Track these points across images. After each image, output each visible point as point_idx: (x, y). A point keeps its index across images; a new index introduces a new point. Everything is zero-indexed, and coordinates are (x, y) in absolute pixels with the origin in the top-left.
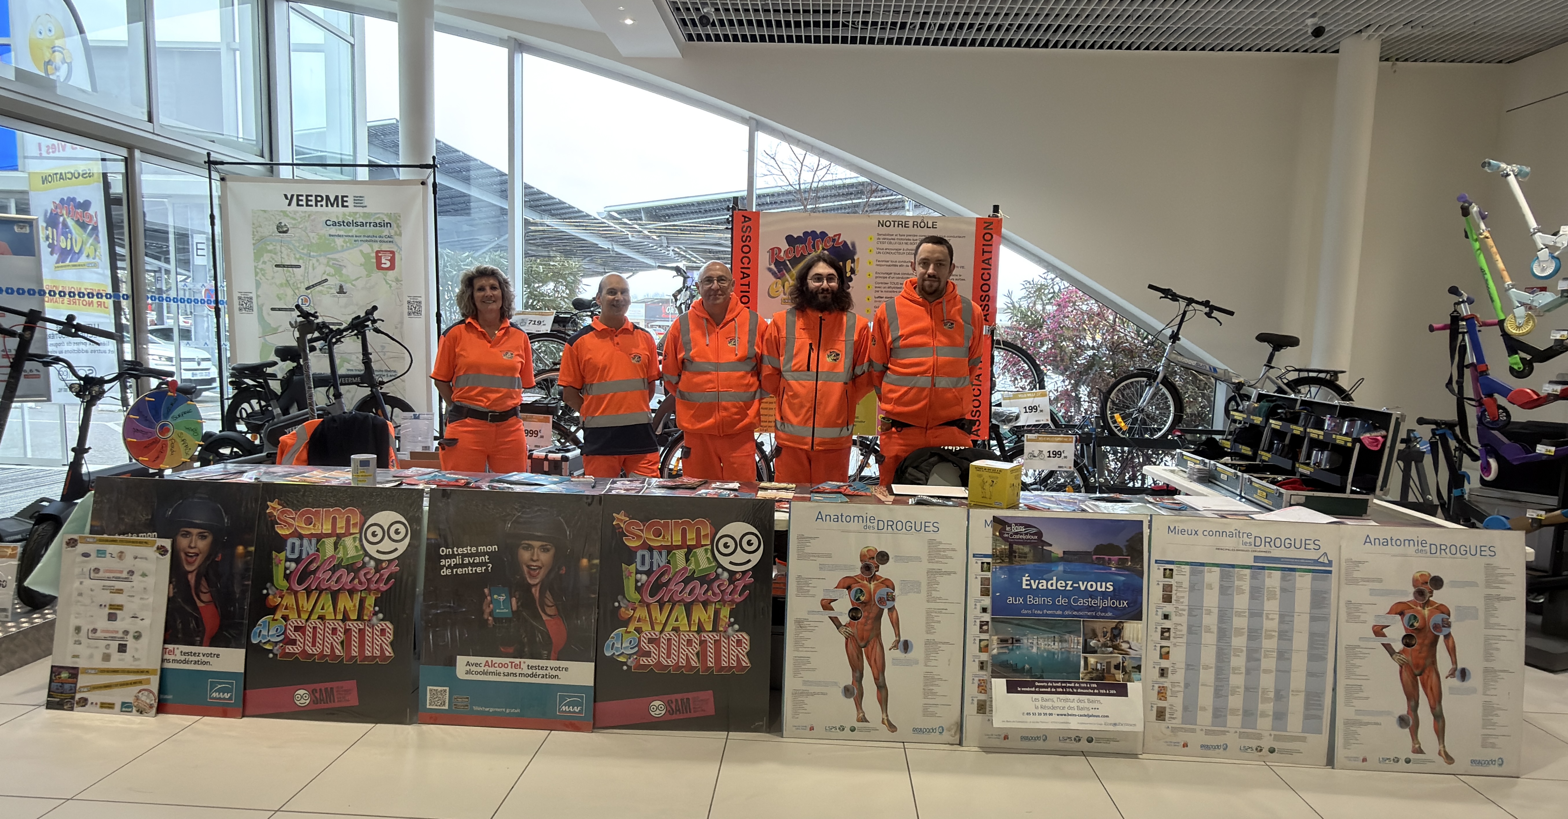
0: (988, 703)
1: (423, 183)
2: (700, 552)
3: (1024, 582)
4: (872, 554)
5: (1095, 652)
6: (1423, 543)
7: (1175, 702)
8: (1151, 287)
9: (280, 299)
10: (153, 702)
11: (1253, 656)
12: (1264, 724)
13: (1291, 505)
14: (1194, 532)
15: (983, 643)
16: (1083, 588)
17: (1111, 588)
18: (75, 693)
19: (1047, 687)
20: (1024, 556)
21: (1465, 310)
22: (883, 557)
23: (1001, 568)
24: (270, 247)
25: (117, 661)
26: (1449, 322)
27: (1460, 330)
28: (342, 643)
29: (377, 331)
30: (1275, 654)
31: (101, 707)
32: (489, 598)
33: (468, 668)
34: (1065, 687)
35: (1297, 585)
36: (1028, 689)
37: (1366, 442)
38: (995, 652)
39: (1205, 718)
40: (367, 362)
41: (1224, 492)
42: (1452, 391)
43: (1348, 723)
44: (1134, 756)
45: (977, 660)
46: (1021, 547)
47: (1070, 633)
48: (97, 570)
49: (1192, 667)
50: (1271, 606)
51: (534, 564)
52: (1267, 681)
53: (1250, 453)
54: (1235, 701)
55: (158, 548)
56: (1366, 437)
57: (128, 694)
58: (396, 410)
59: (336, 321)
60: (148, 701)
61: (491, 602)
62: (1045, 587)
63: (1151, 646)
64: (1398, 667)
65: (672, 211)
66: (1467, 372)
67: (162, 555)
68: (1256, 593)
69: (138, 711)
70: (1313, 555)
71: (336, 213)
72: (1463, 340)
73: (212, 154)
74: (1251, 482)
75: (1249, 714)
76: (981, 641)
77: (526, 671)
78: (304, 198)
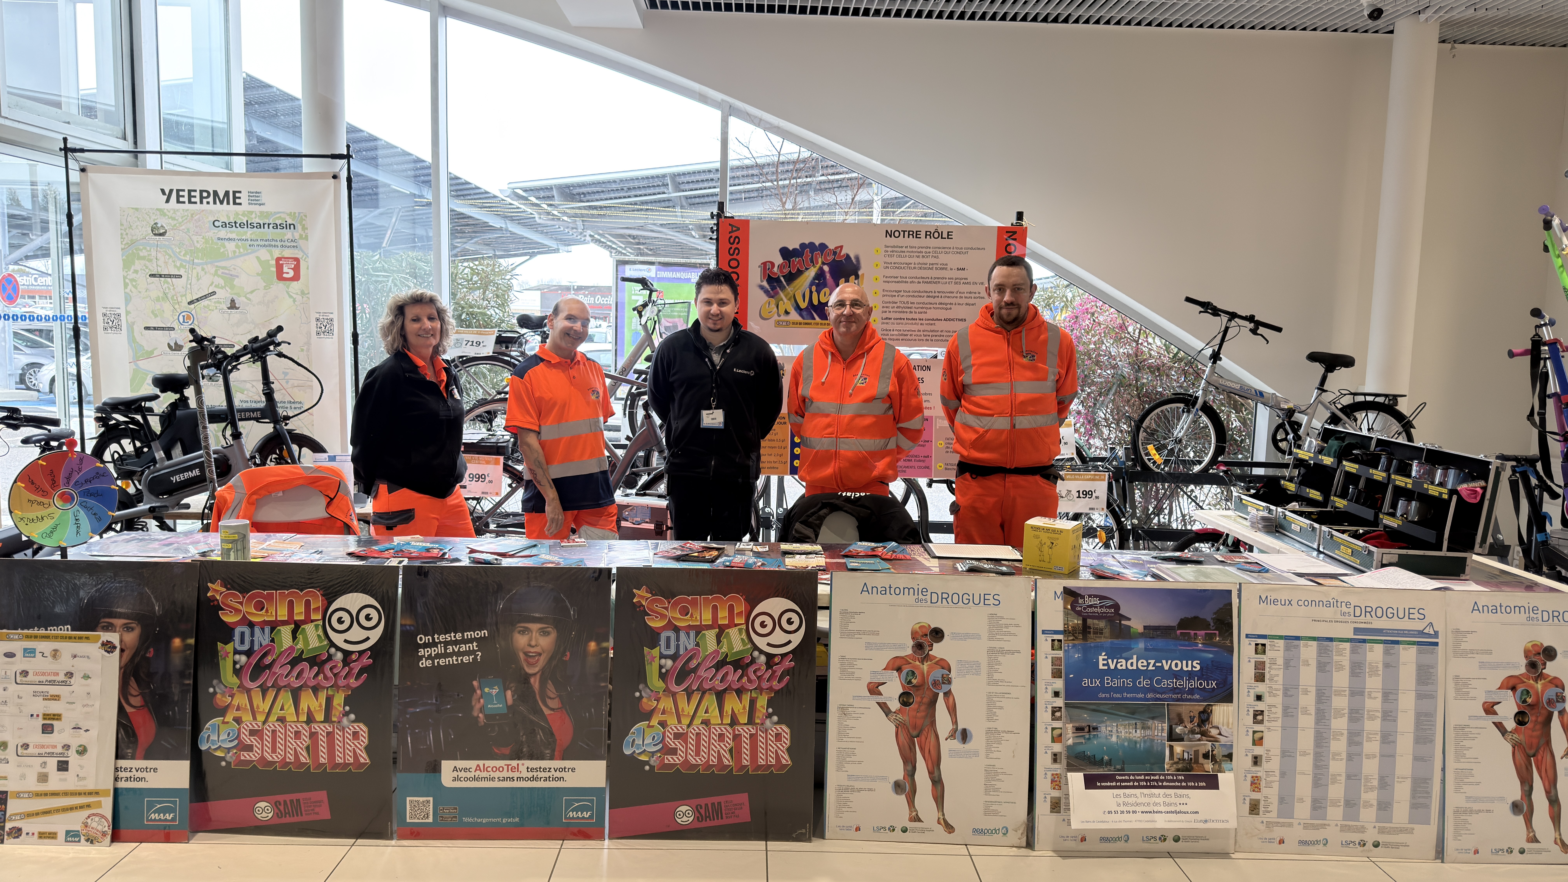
0: (1063, 801)
1: (335, 177)
2: (733, 632)
3: (1101, 662)
4: (924, 630)
5: (1182, 740)
6: (1535, 609)
7: (1270, 794)
8: (1188, 300)
9: (156, 316)
10: (106, 829)
11: (1355, 738)
12: (1368, 815)
13: (1383, 566)
14: (1287, 602)
15: (1057, 732)
16: (1166, 668)
17: (1198, 667)
18: (4, 821)
19: (1129, 781)
20: (1099, 632)
21: (1547, 334)
22: (937, 634)
23: (1074, 646)
24: (143, 253)
25: (56, 781)
26: (1529, 346)
27: (1542, 356)
28: (308, 748)
29: (280, 355)
30: (1378, 737)
31: (40, 837)
32: (479, 692)
33: (455, 774)
34: (1150, 781)
35: (1401, 660)
36: (1109, 784)
37: (1464, 494)
38: (1070, 742)
39: (1302, 810)
40: (269, 394)
41: (1297, 545)
42: (1533, 423)
43: (1457, 811)
44: (1224, 855)
45: (1049, 752)
46: (1096, 621)
47: (1153, 718)
48: (25, 673)
49: (1288, 754)
50: (1374, 683)
51: (532, 650)
52: (1371, 768)
53: (1320, 498)
54: (1336, 791)
55: (103, 644)
56: (1463, 487)
57: (75, 821)
58: (305, 450)
59: (226, 342)
60: (100, 828)
61: (482, 697)
62: (1124, 667)
63: (1243, 730)
64: (1510, 748)
65: (589, 190)
66: (1550, 403)
67: (108, 652)
68: (1357, 669)
69: (87, 840)
70: (1418, 626)
71: (226, 211)
72: (1545, 366)
73: (70, 140)
74: (1332, 536)
75: (1351, 804)
76: (1053, 729)
77: (525, 774)
78: (186, 194)
